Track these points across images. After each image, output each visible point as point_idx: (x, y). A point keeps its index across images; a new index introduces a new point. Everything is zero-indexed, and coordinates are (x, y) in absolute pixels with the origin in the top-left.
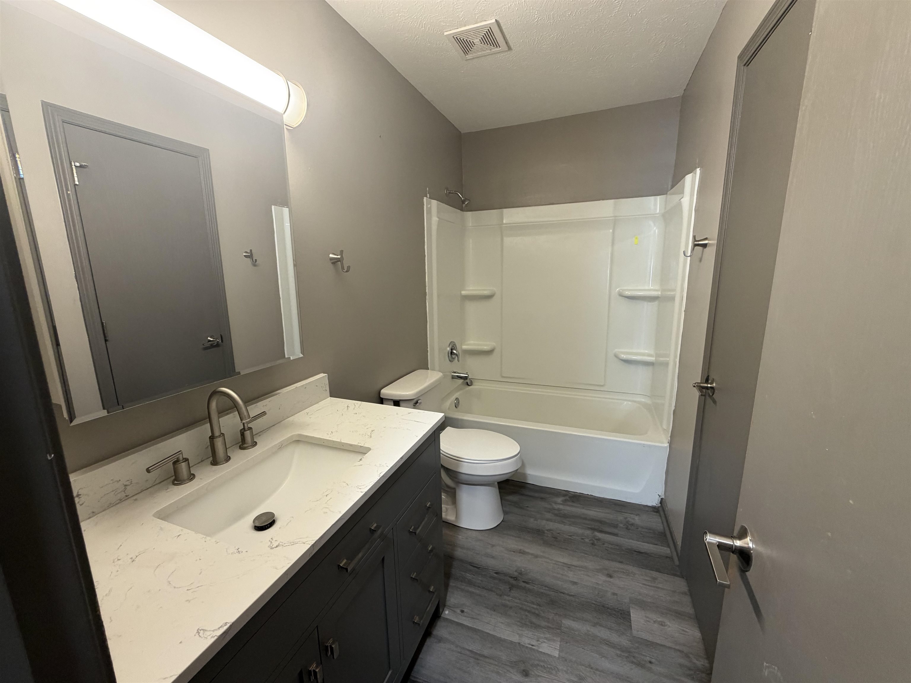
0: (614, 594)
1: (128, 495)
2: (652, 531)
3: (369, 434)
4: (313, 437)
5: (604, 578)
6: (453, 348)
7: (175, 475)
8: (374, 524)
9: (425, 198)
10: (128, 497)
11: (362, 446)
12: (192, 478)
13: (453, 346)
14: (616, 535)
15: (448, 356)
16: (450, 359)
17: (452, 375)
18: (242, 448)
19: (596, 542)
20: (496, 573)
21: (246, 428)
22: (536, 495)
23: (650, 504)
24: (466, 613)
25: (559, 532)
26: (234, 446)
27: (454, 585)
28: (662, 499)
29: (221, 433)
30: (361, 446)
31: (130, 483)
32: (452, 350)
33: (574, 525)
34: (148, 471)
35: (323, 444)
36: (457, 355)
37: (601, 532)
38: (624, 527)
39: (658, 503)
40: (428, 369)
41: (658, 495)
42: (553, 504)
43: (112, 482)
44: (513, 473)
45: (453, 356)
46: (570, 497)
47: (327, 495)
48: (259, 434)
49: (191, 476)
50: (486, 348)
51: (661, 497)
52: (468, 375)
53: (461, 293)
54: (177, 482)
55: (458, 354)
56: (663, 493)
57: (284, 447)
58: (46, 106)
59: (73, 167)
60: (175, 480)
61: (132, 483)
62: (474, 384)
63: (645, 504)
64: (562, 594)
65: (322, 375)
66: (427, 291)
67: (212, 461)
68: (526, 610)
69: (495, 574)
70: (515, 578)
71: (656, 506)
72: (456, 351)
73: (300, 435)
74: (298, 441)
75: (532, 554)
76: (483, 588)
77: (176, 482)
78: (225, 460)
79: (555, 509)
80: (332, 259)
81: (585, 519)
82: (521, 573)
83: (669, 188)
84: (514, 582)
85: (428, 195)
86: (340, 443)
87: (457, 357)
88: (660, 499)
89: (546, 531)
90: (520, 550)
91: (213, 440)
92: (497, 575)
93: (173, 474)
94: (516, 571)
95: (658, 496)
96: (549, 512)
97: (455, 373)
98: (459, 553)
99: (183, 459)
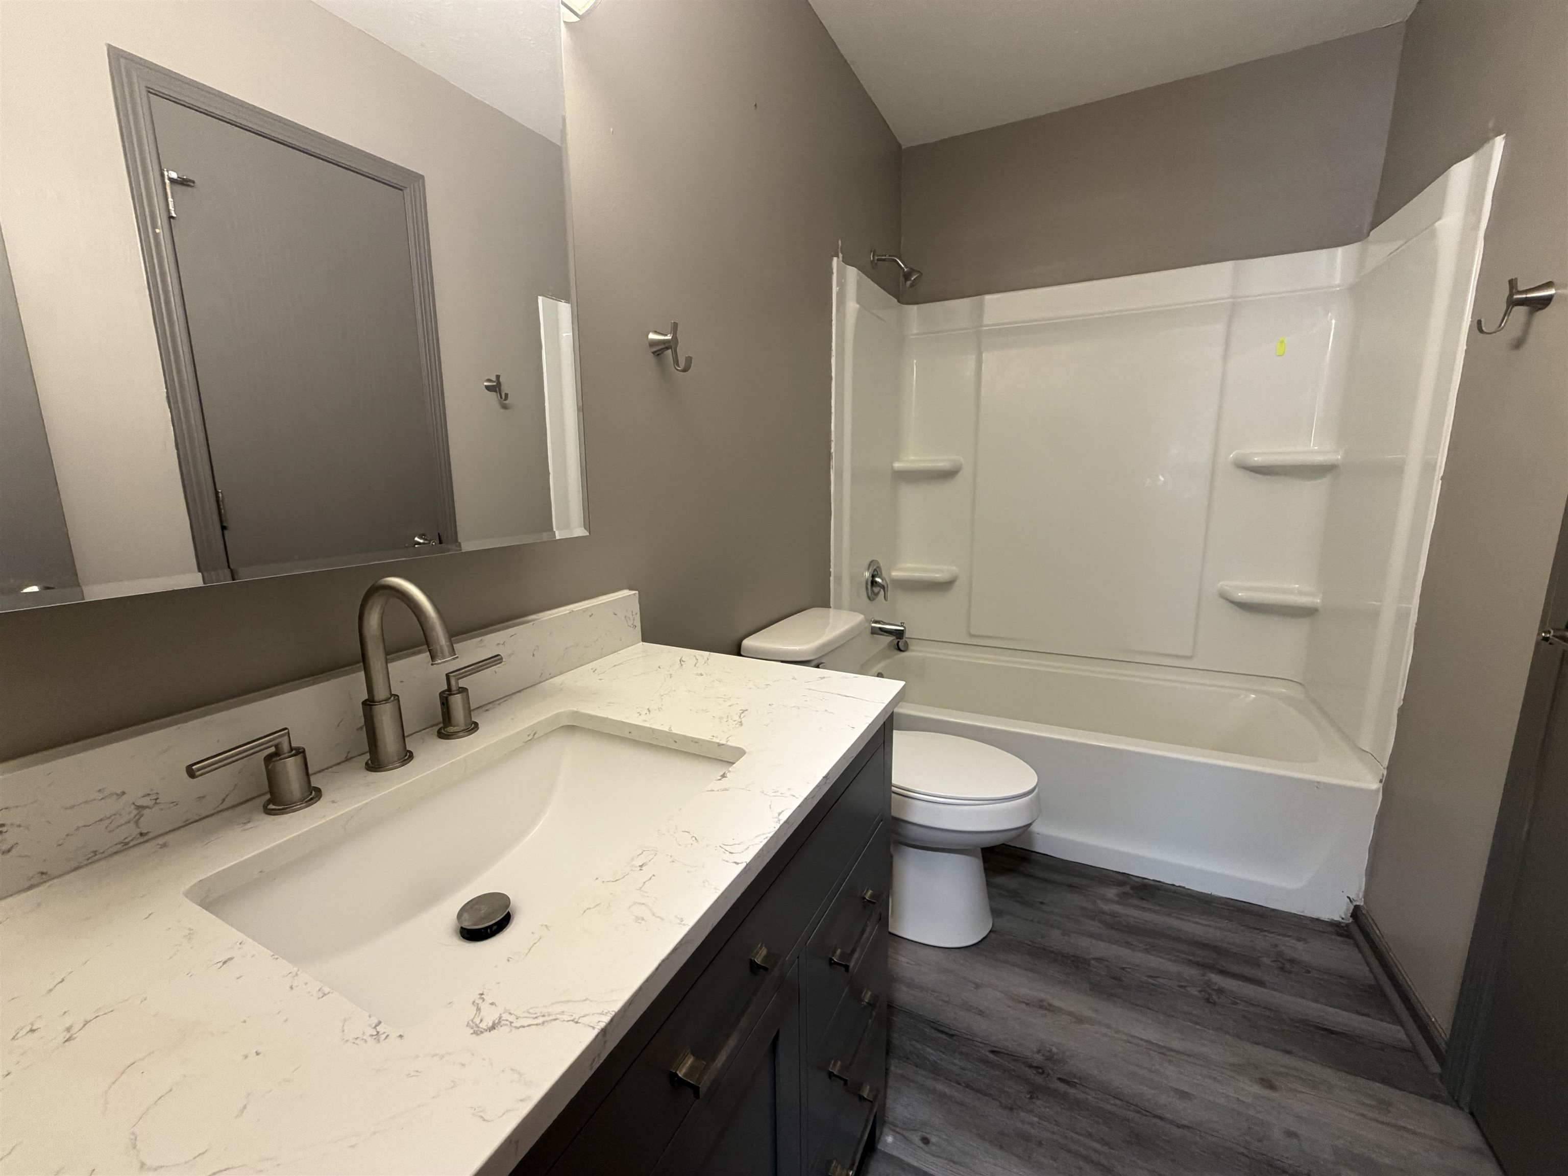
0: (1291, 1134)
1: (146, 834)
2: (1344, 982)
3: (737, 718)
4: (606, 719)
5: (1256, 1089)
6: (876, 573)
7: (271, 792)
8: (761, 948)
9: (835, 259)
10: (146, 838)
11: (723, 745)
12: (312, 799)
13: (875, 570)
14: (1261, 983)
15: (867, 588)
16: (870, 594)
17: (873, 628)
18: (443, 735)
19: (1215, 997)
20: (993, 1052)
21: (454, 688)
22: (1055, 877)
23: (1325, 916)
24: (934, 1144)
25: (1124, 966)
26: (427, 730)
27: (900, 1071)
28: (1357, 908)
29: (392, 695)
30: (720, 745)
31: (153, 802)
32: (873, 576)
33: (1154, 953)
34: (191, 772)
35: (629, 736)
36: (883, 587)
37: (1223, 972)
38: (1273, 964)
39: (1345, 914)
40: (830, 607)
41: (1348, 897)
42: (1099, 902)
43: (100, 796)
44: (1018, 832)
45: (876, 590)
46: (1133, 888)
47: (641, 866)
48: (485, 707)
49: (311, 793)
50: (939, 576)
51: (1355, 903)
52: (904, 627)
53: (892, 467)
54: (274, 807)
55: (886, 586)
56: (1361, 895)
57: (539, 738)
58: (116, 56)
59: (167, 181)
60: (270, 801)
61: (158, 801)
62: (911, 648)
63: (1315, 916)
64: (1158, 1121)
65: (626, 593)
66: (833, 450)
67: (370, 762)
68: (1077, 1155)
69: (991, 1056)
70: (1040, 1070)
71: (1340, 923)
72: (882, 580)
73: (576, 715)
74: (571, 729)
75: (1070, 1014)
76: (968, 1086)
77: (271, 807)
78: (399, 759)
79: (1103, 913)
80: (653, 343)
81: (1178, 939)
82: (1050, 1058)
83: (1365, 231)
84: (1039, 1080)
85: (841, 255)
86: (668, 735)
87: (882, 590)
88: (1352, 907)
89: (1093, 962)
90: (1041, 1001)
91: (371, 709)
92: (995, 1058)
93: (267, 789)
94: (1038, 1052)
95: (1348, 900)
96: (1092, 918)
97: (876, 622)
98: (904, 996)
99: (292, 749)
